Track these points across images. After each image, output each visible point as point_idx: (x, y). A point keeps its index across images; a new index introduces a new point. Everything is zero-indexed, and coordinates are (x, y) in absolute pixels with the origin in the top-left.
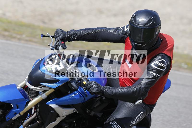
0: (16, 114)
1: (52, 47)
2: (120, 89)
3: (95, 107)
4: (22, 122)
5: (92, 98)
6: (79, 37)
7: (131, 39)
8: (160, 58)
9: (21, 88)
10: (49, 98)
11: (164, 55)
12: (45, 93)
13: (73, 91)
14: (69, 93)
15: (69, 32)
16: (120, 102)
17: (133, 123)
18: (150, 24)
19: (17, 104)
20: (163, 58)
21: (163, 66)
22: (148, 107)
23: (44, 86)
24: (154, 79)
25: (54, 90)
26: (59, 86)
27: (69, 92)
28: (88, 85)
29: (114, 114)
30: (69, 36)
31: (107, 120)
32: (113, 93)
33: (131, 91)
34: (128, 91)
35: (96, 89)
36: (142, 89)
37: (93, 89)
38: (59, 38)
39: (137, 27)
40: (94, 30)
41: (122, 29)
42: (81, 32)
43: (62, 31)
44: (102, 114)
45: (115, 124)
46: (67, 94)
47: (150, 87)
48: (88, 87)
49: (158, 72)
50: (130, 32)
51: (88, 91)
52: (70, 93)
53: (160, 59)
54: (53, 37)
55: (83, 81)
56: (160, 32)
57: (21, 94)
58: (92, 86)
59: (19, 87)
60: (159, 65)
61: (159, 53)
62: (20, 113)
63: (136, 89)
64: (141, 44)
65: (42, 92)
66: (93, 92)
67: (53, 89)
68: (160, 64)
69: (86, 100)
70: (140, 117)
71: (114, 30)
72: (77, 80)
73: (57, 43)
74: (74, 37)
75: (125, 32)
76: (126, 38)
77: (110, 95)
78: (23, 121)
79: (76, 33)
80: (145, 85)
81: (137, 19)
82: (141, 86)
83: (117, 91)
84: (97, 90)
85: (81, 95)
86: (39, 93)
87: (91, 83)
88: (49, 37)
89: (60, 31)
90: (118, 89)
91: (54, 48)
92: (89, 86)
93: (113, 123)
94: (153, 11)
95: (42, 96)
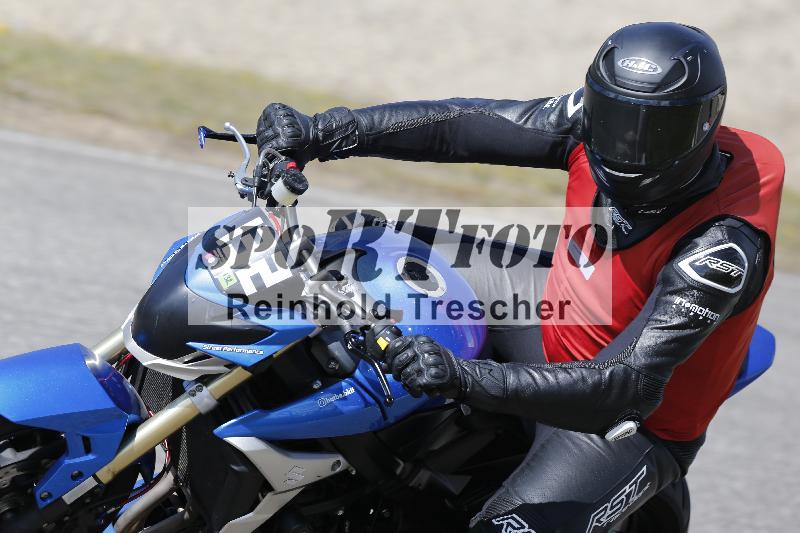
0: (79, 477)
1: (245, 181)
2: (539, 370)
3: (433, 452)
4: (109, 512)
5: (415, 412)
6: (368, 141)
7: (592, 152)
8: (721, 237)
9: (104, 365)
10: (226, 407)
11: (739, 224)
12: (210, 387)
13: (333, 377)
14: (315, 387)
15: (324, 117)
16: (545, 432)
17: (598, 521)
18: (679, 84)
19: (85, 435)
20: (733, 235)
21: (732, 274)
22: (669, 454)
23: (205, 356)
24: (692, 331)
25: (248, 374)
26: (271, 356)
27: (313, 381)
28: (397, 352)
29: (514, 480)
30: (320, 134)
31: (484, 508)
32: (505, 389)
33: (590, 381)
34: (575, 382)
35: (433, 371)
36: (639, 372)
37: (420, 372)
38: (274, 142)
39: (621, 97)
40: (434, 109)
41: (557, 105)
42: (376, 117)
43: (291, 113)
44: (466, 480)
45: (517, 526)
46: (306, 392)
47: (674, 368)
48: (396, 361)
49: (708, 297)
50: (590, 119)
51: (397, 378)
52: (320, 389)
53: (720, 243)
54: (250, 140)
55: (375, 336)
56: (724, 122)
57: (101, 388)
58: (415, 358)
59: (96, 360)
60: (714, 266)
61: (718, 214)
62: (98, 474)
63: (612, 373)
64: (633, 176)
65: (197, 381)
66: (420, 386)
67: (245, 368)
68: (719, 265)
69: (391, 420)
70: (628, 496)
71: (519, 110)
72: (348, 329)
73: (264, 165)
74: (343, 139)
75: (568, 120)
76: (572, 148)
77: (494, 397)
78: (113, 509)
79: (353, 121)
80: (651, 356)
81: (619, 63)
82: (631, 360)
83: (525, 378)
84: (435, 377)
85: (367, 396)
86: (184, 384)
87: (409, 346)
88: (232, 138)
89: (281, 112)
90: (530, 374)
91: (254, 190)
92: (403, 357)
93: (510, 521)
94: (694, 29)
95: (193, 399)
